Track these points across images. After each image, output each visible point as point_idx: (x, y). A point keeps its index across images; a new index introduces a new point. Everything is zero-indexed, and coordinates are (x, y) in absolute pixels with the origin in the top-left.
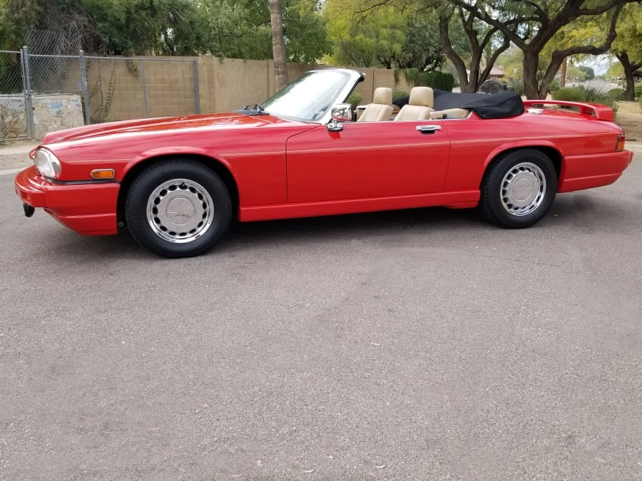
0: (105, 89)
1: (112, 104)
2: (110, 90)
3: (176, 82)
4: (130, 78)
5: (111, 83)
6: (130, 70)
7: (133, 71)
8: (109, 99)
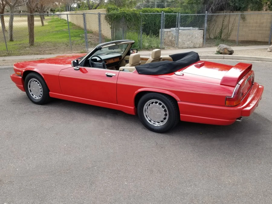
0: (230, 26)
1: (232, 33)
2: (232, 26)
3: (263, 23)
4: (241, 21)
5: (233, 23)
6: (242, 17)
7: (243, 18)
8: (231, 31)
